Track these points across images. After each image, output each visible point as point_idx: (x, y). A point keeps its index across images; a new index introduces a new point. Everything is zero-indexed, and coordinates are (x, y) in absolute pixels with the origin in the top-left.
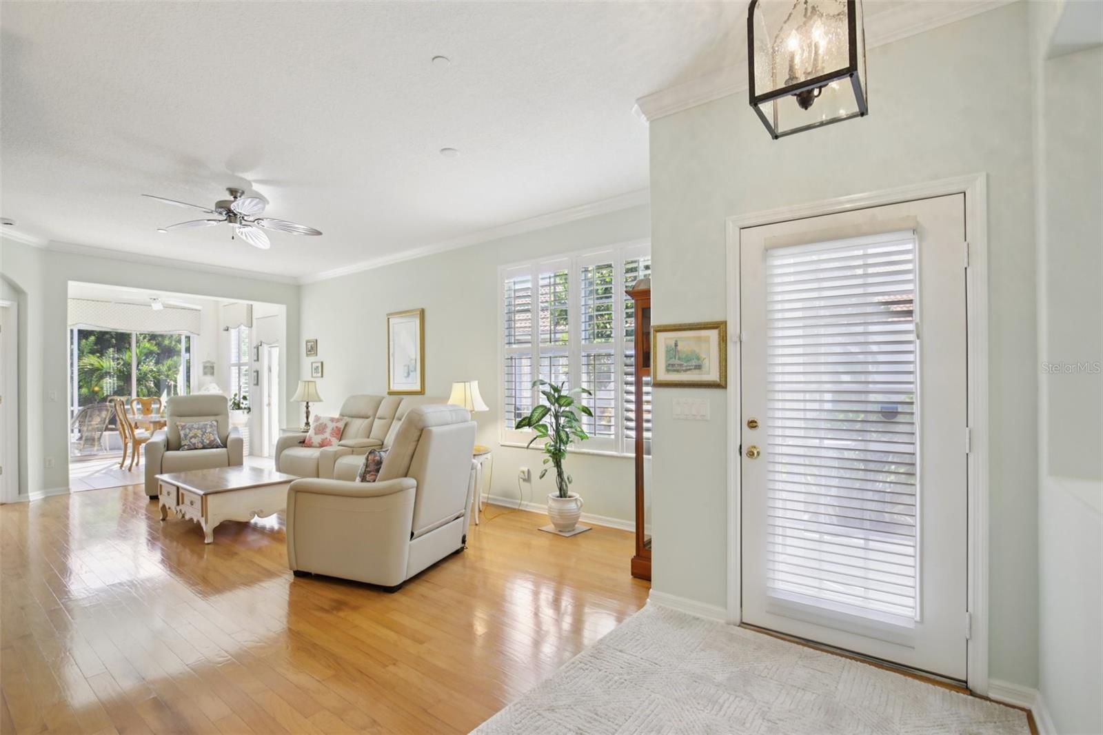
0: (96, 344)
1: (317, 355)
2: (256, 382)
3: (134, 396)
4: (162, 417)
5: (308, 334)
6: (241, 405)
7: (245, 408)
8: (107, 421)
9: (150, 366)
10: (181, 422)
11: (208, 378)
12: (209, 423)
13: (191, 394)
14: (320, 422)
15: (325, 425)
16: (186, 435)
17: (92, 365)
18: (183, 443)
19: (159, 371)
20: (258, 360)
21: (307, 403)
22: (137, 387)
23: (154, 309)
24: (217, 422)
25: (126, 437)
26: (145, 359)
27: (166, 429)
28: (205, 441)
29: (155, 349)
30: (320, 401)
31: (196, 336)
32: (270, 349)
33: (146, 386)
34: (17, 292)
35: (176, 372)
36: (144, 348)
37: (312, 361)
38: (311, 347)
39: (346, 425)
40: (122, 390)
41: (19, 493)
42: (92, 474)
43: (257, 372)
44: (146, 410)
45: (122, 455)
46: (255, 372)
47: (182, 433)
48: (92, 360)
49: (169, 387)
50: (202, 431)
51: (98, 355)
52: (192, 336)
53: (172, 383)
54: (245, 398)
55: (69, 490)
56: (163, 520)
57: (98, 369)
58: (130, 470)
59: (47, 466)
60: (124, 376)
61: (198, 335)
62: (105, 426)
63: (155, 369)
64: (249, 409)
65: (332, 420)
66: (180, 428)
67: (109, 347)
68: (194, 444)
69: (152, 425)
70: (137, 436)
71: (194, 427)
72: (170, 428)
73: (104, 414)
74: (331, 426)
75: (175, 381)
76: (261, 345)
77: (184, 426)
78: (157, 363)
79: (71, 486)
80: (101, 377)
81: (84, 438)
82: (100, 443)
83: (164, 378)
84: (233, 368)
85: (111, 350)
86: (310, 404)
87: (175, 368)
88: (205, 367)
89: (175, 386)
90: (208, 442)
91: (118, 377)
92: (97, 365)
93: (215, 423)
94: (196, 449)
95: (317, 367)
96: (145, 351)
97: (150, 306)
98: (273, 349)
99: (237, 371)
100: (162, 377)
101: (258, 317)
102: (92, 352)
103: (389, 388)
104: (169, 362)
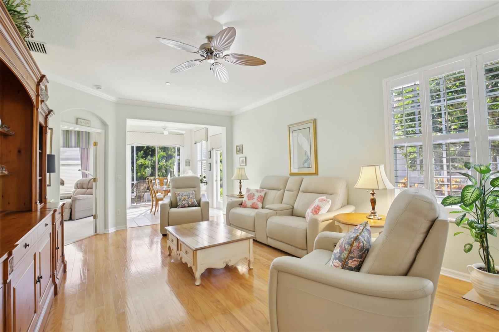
0: (144, 154)
1: (242, 153)
2: (210, 169)
3: (157, 177)
4: (168, 187)
5: (237, 142)
6: (203, 181)
7: (205, 183)
8: (146, 188)
9: (163, 163)
10: (178, 191)
11: (188, 167)
12: (191, 192)
13: (180, 176)
14: (251, 192)
15: (254, 194)
16: (180, 199)
17: (141, 163)
18: (179, 204)
19: (167, 165)
20: (211, 158)
21: (240, 180)
22: (158, 172)
23: (165, 134)
24: (195, 191)
25: (153, 197)
26: (162, 160)
27: (170, 194)
28: (189, 202)
29: (165, 155)
30: (247, 179)
31: (182, 147)
32: (216, 152)
33: (162, 172)
34: (105, 125)
35: (174, 165)
36: (161, 155)
37: (240, 157)
38: (239, 149)
39: (265, 194)
40: (152, 174)
41: (105, 228)
42: (138, 216)
43: (210, 164)
44: (161, 184)
45: (151, 205)
46: (209, 164)
47: (178, 198)
48: (141, 161)
49: (171, 172)
50: (188, 197)
51: (144, 158)
52: (180, 147)
53: (172, 170)
54: (205, 177)
55: (126, 227)
56: (169, 255)
57: (144, 165)
58: (154, 214)
59: (117, 214)
60: (153, 168)
61: (183, 146)
62: (145, 191)
63: (165, 164)
64: (207, 183)
65: (257, 191)
66: (177, 195)
67: (149, 155)
68: (184, 204)
69: (164, 192)
70: (157, 197)
71: (185, 194)
72: (172, 194)
73: (145, 185)
74: (257, 195)
75: (173, 169)
76: (212, 150)
77: (179, 194)
78: (166, 161)
79: (127, 225)
80: (145, 168)
81: (137, 196)
82: (143, 199)
83: (169, 168)
84: (198, 162)
85: (149, 156)
86: (242, 181)
87: (173, 163)
88: (186, 162)
89: (173, 172)
90: (191, 203)
91: (152, 168)
92: (143, 163)
93: (194, 192)
94: (185, 207)
95: (243, 160)
96: (162, 156)
97: (163, 133)
98: (218, 151)
99: (201, 163)
100: (168, 168)
101: (211, 135)
102: (142, 157)
103: (291, 172)
104: (170, 161)
